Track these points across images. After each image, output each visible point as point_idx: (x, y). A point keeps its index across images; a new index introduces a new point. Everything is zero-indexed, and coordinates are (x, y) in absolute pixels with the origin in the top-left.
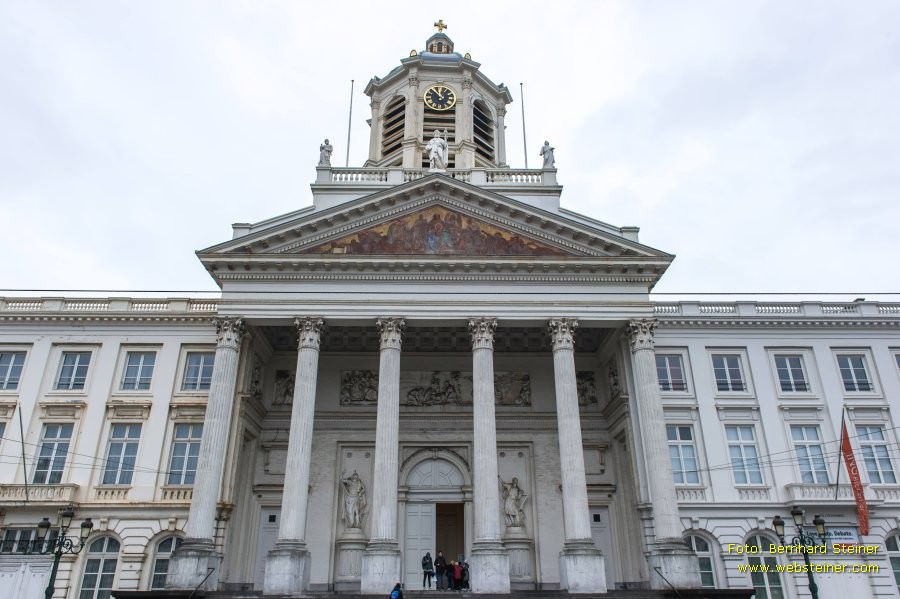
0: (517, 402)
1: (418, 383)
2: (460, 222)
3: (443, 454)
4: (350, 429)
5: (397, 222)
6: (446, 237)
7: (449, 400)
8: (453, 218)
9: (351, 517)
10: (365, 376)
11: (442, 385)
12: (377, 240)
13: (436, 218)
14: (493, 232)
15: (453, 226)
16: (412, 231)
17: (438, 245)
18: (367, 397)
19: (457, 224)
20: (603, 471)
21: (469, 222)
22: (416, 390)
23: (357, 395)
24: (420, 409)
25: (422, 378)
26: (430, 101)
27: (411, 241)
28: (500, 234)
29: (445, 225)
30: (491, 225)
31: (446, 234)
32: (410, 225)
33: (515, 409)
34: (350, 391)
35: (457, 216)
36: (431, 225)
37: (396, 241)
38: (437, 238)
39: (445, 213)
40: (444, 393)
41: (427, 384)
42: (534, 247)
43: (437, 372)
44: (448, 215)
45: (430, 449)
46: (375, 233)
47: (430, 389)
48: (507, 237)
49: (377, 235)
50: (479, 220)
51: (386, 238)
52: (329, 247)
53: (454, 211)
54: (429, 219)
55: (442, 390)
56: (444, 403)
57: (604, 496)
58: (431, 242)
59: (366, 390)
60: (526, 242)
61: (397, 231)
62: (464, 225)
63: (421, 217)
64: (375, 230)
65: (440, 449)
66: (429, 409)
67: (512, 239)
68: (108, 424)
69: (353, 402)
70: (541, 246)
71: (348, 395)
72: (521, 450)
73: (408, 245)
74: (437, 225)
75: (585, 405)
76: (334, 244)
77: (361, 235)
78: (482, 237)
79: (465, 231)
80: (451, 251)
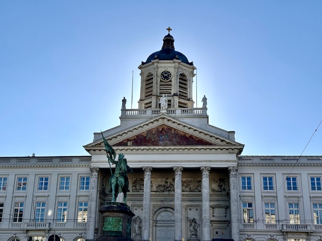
0: (196, 190)
1: (160, 183)
2: (171, 131)
3: (168, 209)
4: (136, 200)
5: (149, 132)
6: (166, 137)
7: (171, 190)
9: (137, 231)
10: (141, 180)
11: (169, 184)
12: (143, 138)
13: (163, 129)
14: (183, 134)
15: (169, 132)
16: (155, 134)
17: (163, 140)
18: (141, 189)
21: (175, 130)
22: (159, 186)
23: (138, 188)
24: (161, 193)
25: (161, 181)
26: (162, 77)
27: (154, 138)
28: (185, 135)
29: (166, 132)
30: (182, 131)
31: (166, 135)
32: (154, 132)
33: (195, 193)
34: (135, 186)
35: (170, 128)
36: (161, 132)
37: (149, 138)
38: (163, 137)
39: (166, 127)
40: (169, 187)
41: (163, 184)
42: (197, 140)
43: (167, 179)
45: (164, 207)
46: (141, 135)
47: (164, 186)
48: (188, 136)
50: (178, 130)
51: (145, 137)
52: (126, 141)
53: (169, 126)
54: (160, 130)
56: (169, 191)
57: (226, 225)
58: (161, 138)
59: (142, 186)
60: (194, 138)
61: (149, 135)
62: (173, 132)
63: (158, 129)
65: (168, 207)
66: (164, 193)
67: (189, 137)
68: (57, 202)
69: (137, 190)
71: (135, 188)
72: (197, 208)
73: (153, 140)
74: (164, 132)
75: (221, 191)
76: (128, 140)
77: (137, 136)
78: (179, 136)
79: (173, 134)
80: (168, 142)
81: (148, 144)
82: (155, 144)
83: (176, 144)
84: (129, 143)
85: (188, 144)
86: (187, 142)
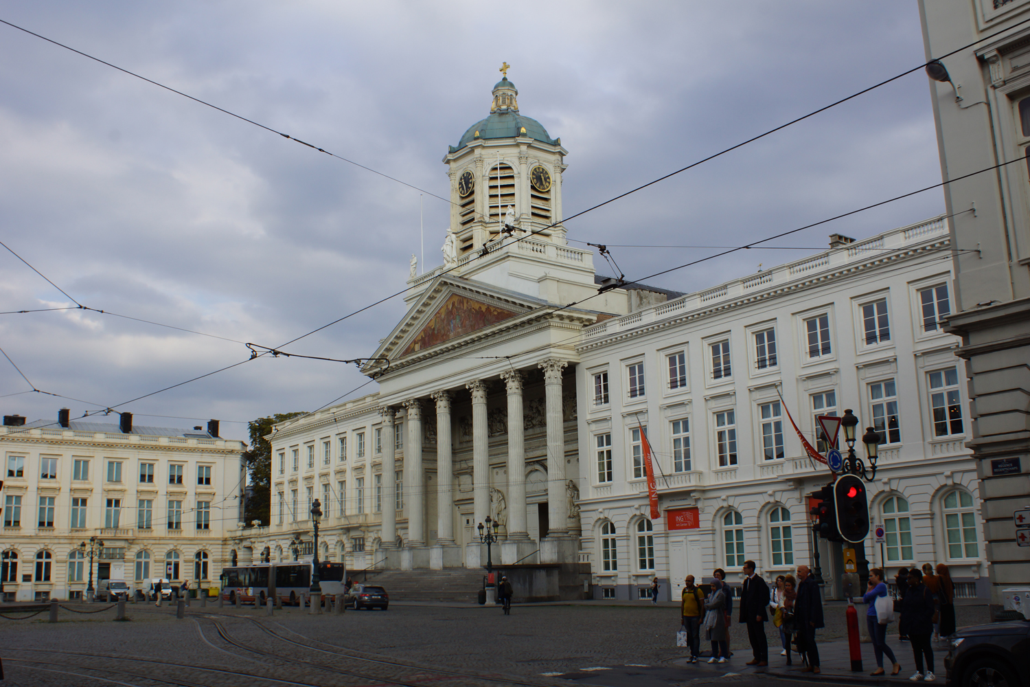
2: (462, 305)
3: (538, 466)
4: (497, 455)
5: (438, 315)
6: (458, 320)
8: (460, 301)
12: (431, 334)
13: (453, 304)
14: (477, 308)
15: (460, 308)
17: (454, 327)
19: (462, 307)
21: (467, 303)
24: (531, 432)
26: (460, 189)
27: (444, 329)
29: (457, 309)
31: (457, 317)
32: (442, 316)
36: (451, 311)
37: (438, 331)
38: (454, 322)
39: (457, 299)
42: (496, 313)
43: (531, 401)
45: (533, 463)
47: (528, 416)
48: (484, 309)
49: (430, 329)
50: (471, 299)
51: (434, 329)
52: (413, 344)
53: (460, 296)
54: (450, 307)
56: (534, 426)
58: (452, 326)
60: (492, 309)
61: (438, 324)
62: (465, 307)
63: (447, 306)
64: (430, 324)
65: (536, 463)
67: (486, 311)
70: (499, 311)
73: (443, 332)
74: (454, 309)
76: (415, 341)
77: (425, 331)
78: (473, 313)
79: (466, 311)
80: (460, 330)
82: (445, 338)
83: (470, 330)
84: (417, 346)
86: (483, 320)
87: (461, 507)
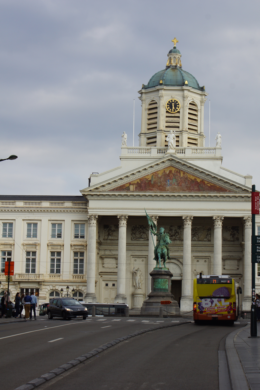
0: (205, 240)
3: (174, 261)
4: (135, 250)
5: (155, 174)
6: (174, 181)
7: (176, 238)
8: (177, 172)
9: (138, 285)
10: (141, 228)
11: (173, 232)
12: (147, 182)
13: (170, 171)
14: (193, 178)
15: (177, 175)
16: (161, 177)
17: (171, 184)
18: (142, 237)
19: (179, 175)
20: (238, 269)
21: (184, 174)
23: (138, 235)
26: (169, 108)
27: (160, 182)
28: (196, 179)
29: (174, 175)
30: (192, 175)
31: (174, 179)
32: (160, 176)
33: (204, 243)
34: (135, 234)
35: (179, 171)
36: (168, 175)
37: (155, 182)
38: (171, 181)
39: (174, 169)
40: (174, 235)
42: (209, 185)
43: (172, 226)
44: (175, 170)
46: (146, 179)
48: (199, 180)
49: (147, 179)
50: (187, 173)
51: (150, 181)
53: (178, 169)
54: (168, 172)
55: (173, 234)
57: (238, 278)
58: (168, 183)
59: (142, 234)
60: (206, 183)
61: (155, 178)
62: (182, 175)
63: (164, 171)
64: (146, 177)
65: (173, 258)
67: (201, 181)
68: (49, 251)
69: (137, 239)
71: (134, 236)
72: (206, 259)
73: (159, 184)
74: (171, 175)
75: (233, 241)
76: (130, 184)
77: (140, 179)
78: (189, 180)
79: (182, 178)
80: (176, 187)
81: (154, 189)
82: (162, 188)
83: (186, 189)
84: (132, 188)
85: (199, 190)
86: (198, 187)
87: (103, 276)
